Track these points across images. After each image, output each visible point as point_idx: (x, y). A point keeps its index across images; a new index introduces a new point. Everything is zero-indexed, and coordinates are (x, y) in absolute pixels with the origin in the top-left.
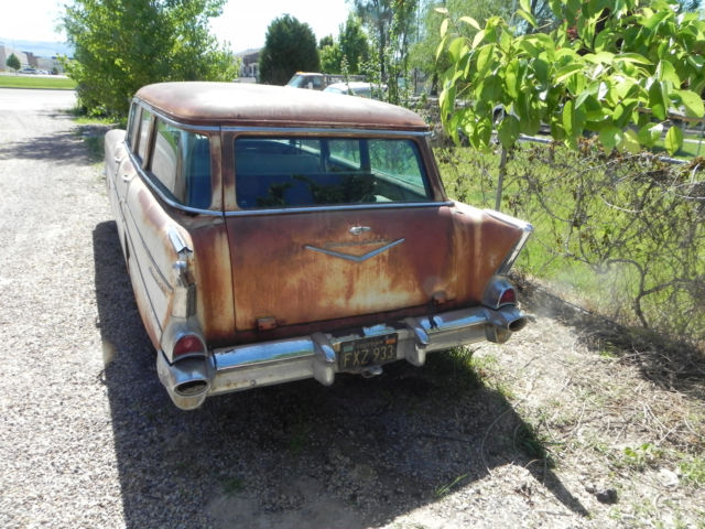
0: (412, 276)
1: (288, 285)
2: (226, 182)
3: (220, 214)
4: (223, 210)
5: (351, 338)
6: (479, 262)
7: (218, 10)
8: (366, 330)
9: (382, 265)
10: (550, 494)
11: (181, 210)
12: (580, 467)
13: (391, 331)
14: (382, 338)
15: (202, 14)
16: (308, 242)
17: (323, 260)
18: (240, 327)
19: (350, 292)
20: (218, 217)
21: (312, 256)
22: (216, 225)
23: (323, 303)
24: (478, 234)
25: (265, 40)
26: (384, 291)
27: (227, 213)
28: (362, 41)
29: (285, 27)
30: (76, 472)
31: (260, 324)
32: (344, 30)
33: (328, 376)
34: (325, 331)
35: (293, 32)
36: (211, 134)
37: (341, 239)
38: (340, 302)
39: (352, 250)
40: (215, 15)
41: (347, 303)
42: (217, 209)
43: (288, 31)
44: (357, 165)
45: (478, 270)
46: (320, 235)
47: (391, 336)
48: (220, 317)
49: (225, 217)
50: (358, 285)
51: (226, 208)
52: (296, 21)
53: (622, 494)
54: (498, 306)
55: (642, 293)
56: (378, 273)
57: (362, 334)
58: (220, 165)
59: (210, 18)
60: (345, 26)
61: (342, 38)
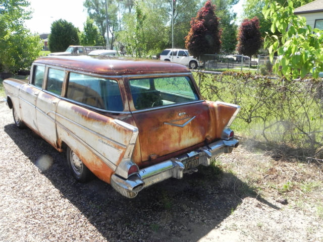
0: (199, 131)
1: (159, 139)
2: (129, 99)
3: (130, 113)
4: (130, 111)
5: (185, 158)
6: (218, 123)
7: (30, 16)
8: (189, 154)
9: (190, 127)
10: (266, 205)
11: (109, 113)
12: (270, 194)
13: (197, 153)
14: (194, 156)
15: (21, 18)
16: (164, 121)
17: (170, 128)
18: (143, 160)
19: (180, 140)
20: (129, 114)
21: (166, 127)
22: (130, 118)
23: (171, 146)
24: (217, 112)
25: (51, 30)
26: (191, 138)
27: (133, 112)
28: (95, 30)
29: (60, 24)
30: (81, 237)
31: (152, 158)
32: (86, 25)
33: (181, 175)
34: (175, 157)
35: (65, 26)
36: (119, 79)
37: (175, 118)
38: (177, 144)
39: (180, 122)
40: (28, 18)
41: (179, 145)
42: (127, 111)
43: (63, 26)
44: (148, 88)
45: (218, 126)
46: (168, 118)
47: (197, 155)
48: (136, 157)
49: (131, 114)
50: (183, 136)
51: (131, 110)
52: (66, 21)
53: (289, 201)
54: (229, 139)
55: (265, 128)
56: (188, 131)
57: (188, 156)
58: (125, 92)
59: (25, 20)
60: (86, 23)
61: (85, 29)
